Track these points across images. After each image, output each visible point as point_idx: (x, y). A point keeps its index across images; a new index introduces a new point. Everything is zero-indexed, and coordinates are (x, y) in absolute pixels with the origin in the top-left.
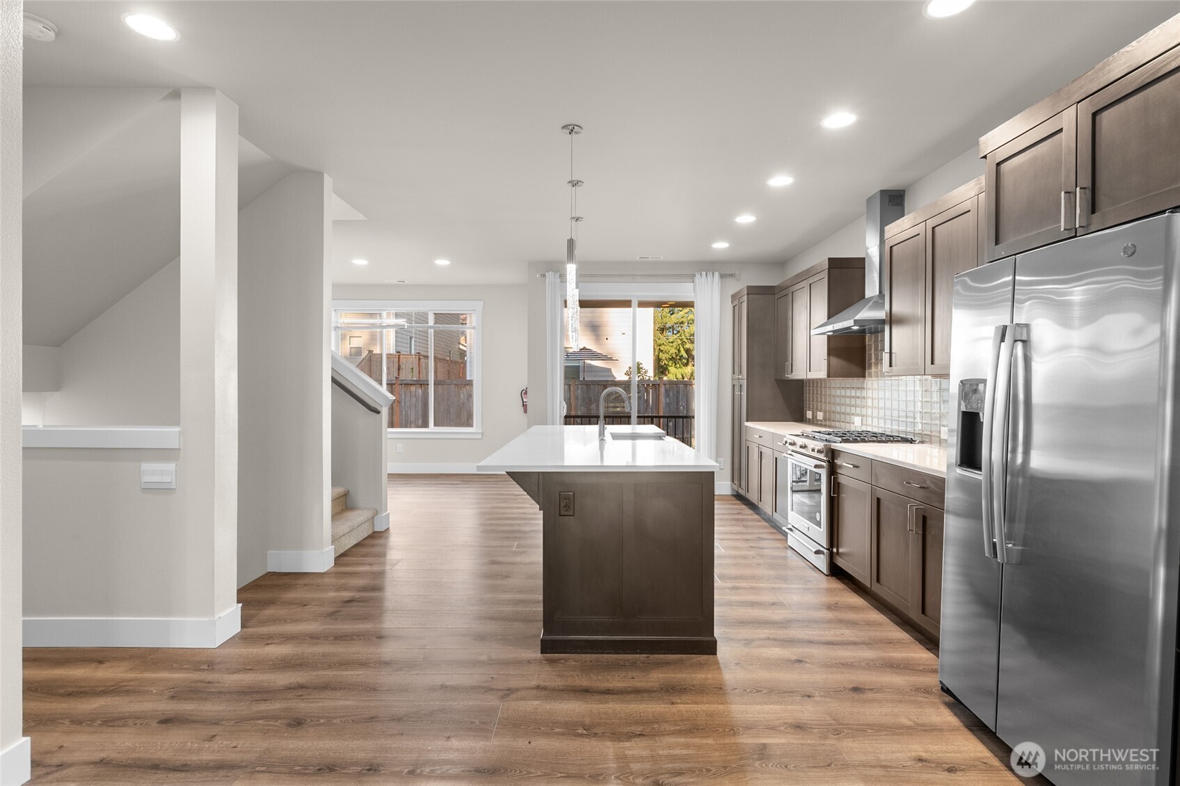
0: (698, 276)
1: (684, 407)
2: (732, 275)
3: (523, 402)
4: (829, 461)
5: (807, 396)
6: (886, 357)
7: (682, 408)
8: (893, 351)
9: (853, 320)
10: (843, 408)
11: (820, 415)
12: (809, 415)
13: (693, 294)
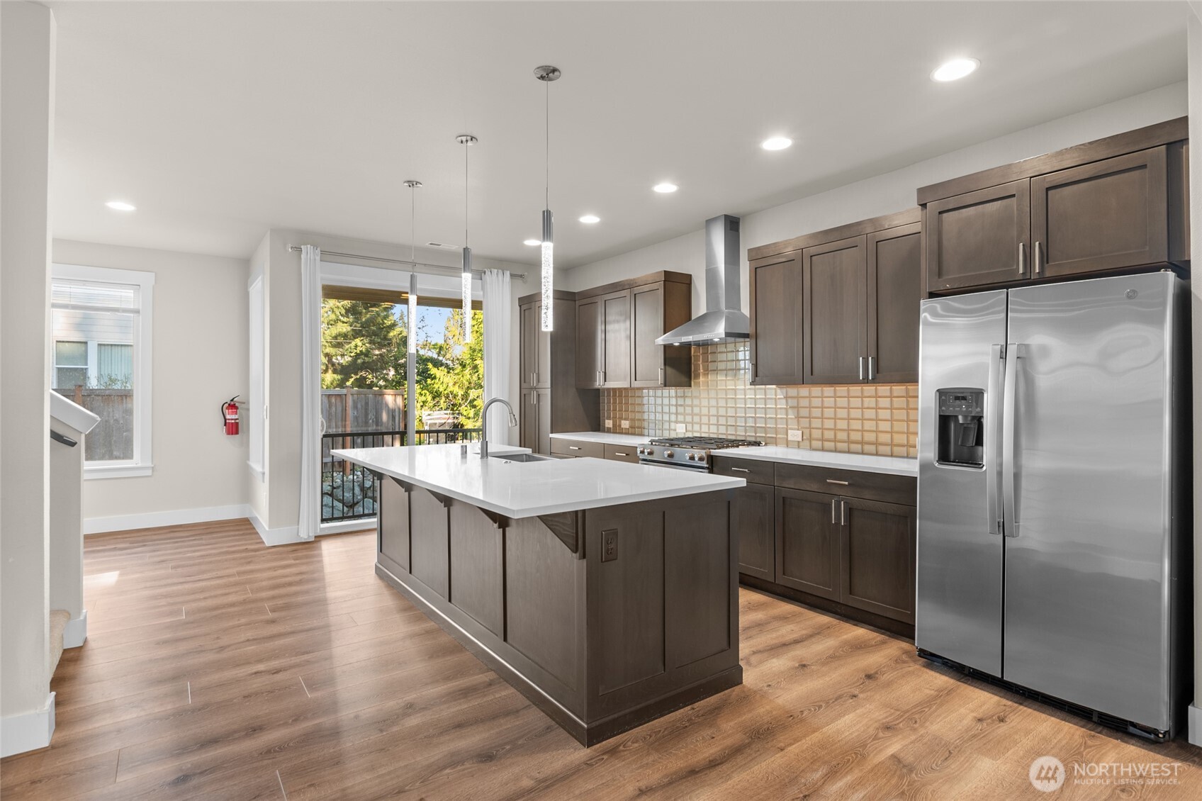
0: (488, 272)
1: (373, 421)
2: (521, 277)
3: (225, 419)
5: (605, 406)
7: (371, 421)
8: (759, 362)
10: (660, 416)
11: (625, 424)
12: (609, 424)
13: (481, 293)
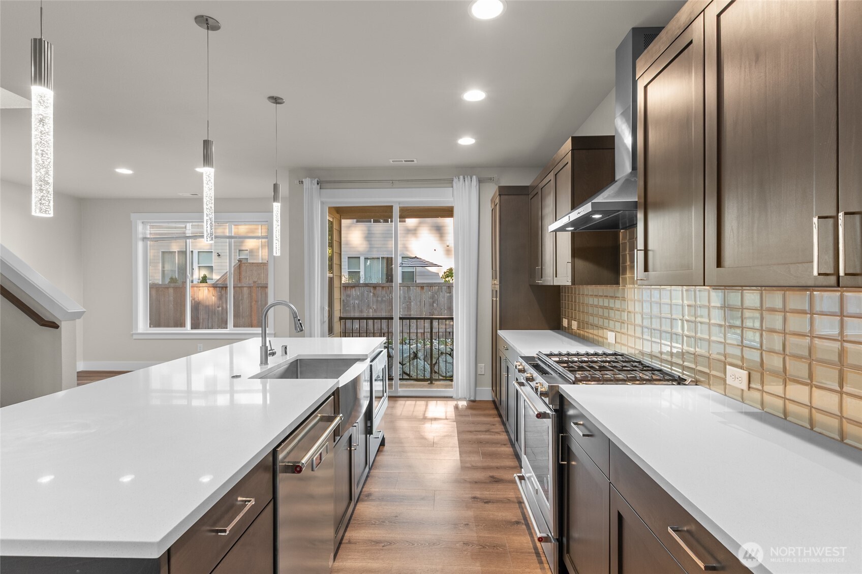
0: (455, 180)
2: (491, 179)
4: (556, 411)
5: (564, 303)
6: (639, 256)
8: (650, 247)
9: (590, 204)
10: (596, 319)
11: (575, 325)
12: (565, 323)
13: (452, 199)
